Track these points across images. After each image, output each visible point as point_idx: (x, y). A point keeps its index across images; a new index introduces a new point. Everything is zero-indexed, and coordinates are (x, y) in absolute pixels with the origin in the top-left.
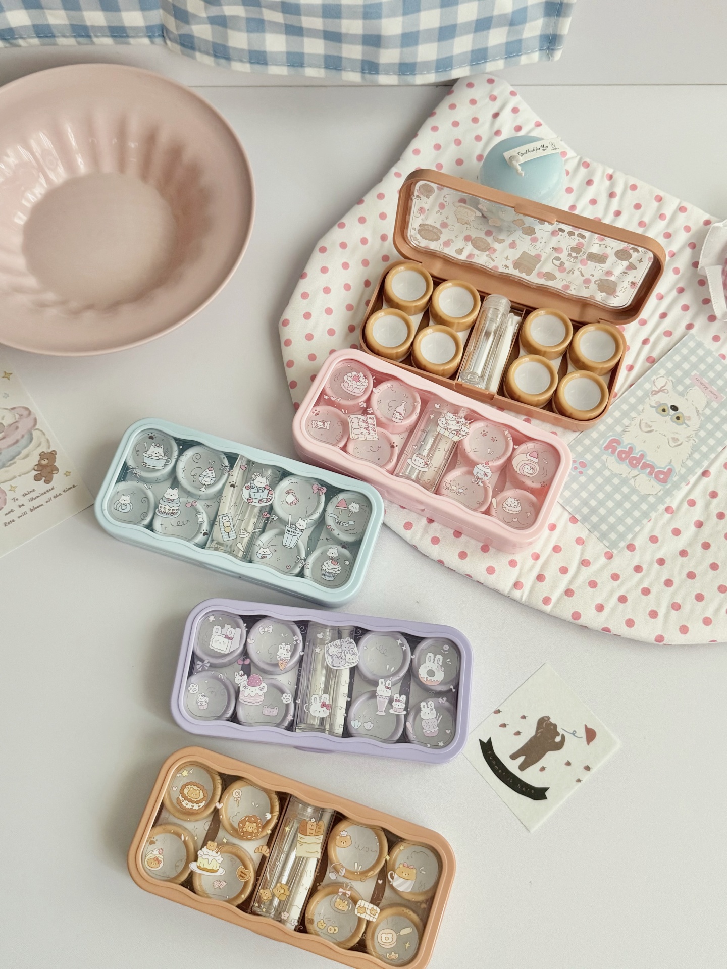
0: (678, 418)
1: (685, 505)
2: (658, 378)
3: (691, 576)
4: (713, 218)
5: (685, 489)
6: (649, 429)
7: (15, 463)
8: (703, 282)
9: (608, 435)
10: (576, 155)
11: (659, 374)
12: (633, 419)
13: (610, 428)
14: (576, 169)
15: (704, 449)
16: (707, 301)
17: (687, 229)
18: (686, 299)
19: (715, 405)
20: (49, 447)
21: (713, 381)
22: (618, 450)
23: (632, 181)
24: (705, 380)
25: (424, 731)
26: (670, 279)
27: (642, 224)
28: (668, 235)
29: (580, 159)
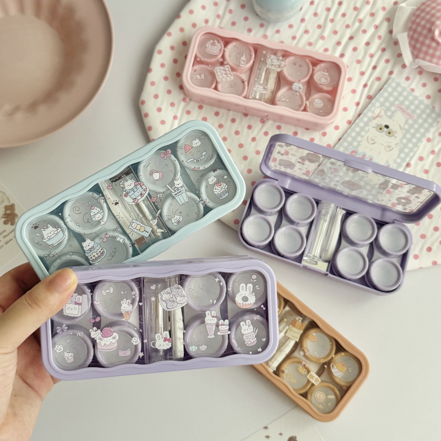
0: (389, 133)
2: (375, 109)
6: (372, 142)
8: (396, 43)
9: (349, 148)
11: (376, 106)
12: (363, 136)
13: (350, 144)
15: (406, 150)
16: (400, 55)
17: (384, 9)
18: (387, 56)
19: (410, 122)
21: (408, 107)
24: (404, 107)
25: (246, 343)
26: (376, 44)
27: (355, 9)
28: (372, 15)
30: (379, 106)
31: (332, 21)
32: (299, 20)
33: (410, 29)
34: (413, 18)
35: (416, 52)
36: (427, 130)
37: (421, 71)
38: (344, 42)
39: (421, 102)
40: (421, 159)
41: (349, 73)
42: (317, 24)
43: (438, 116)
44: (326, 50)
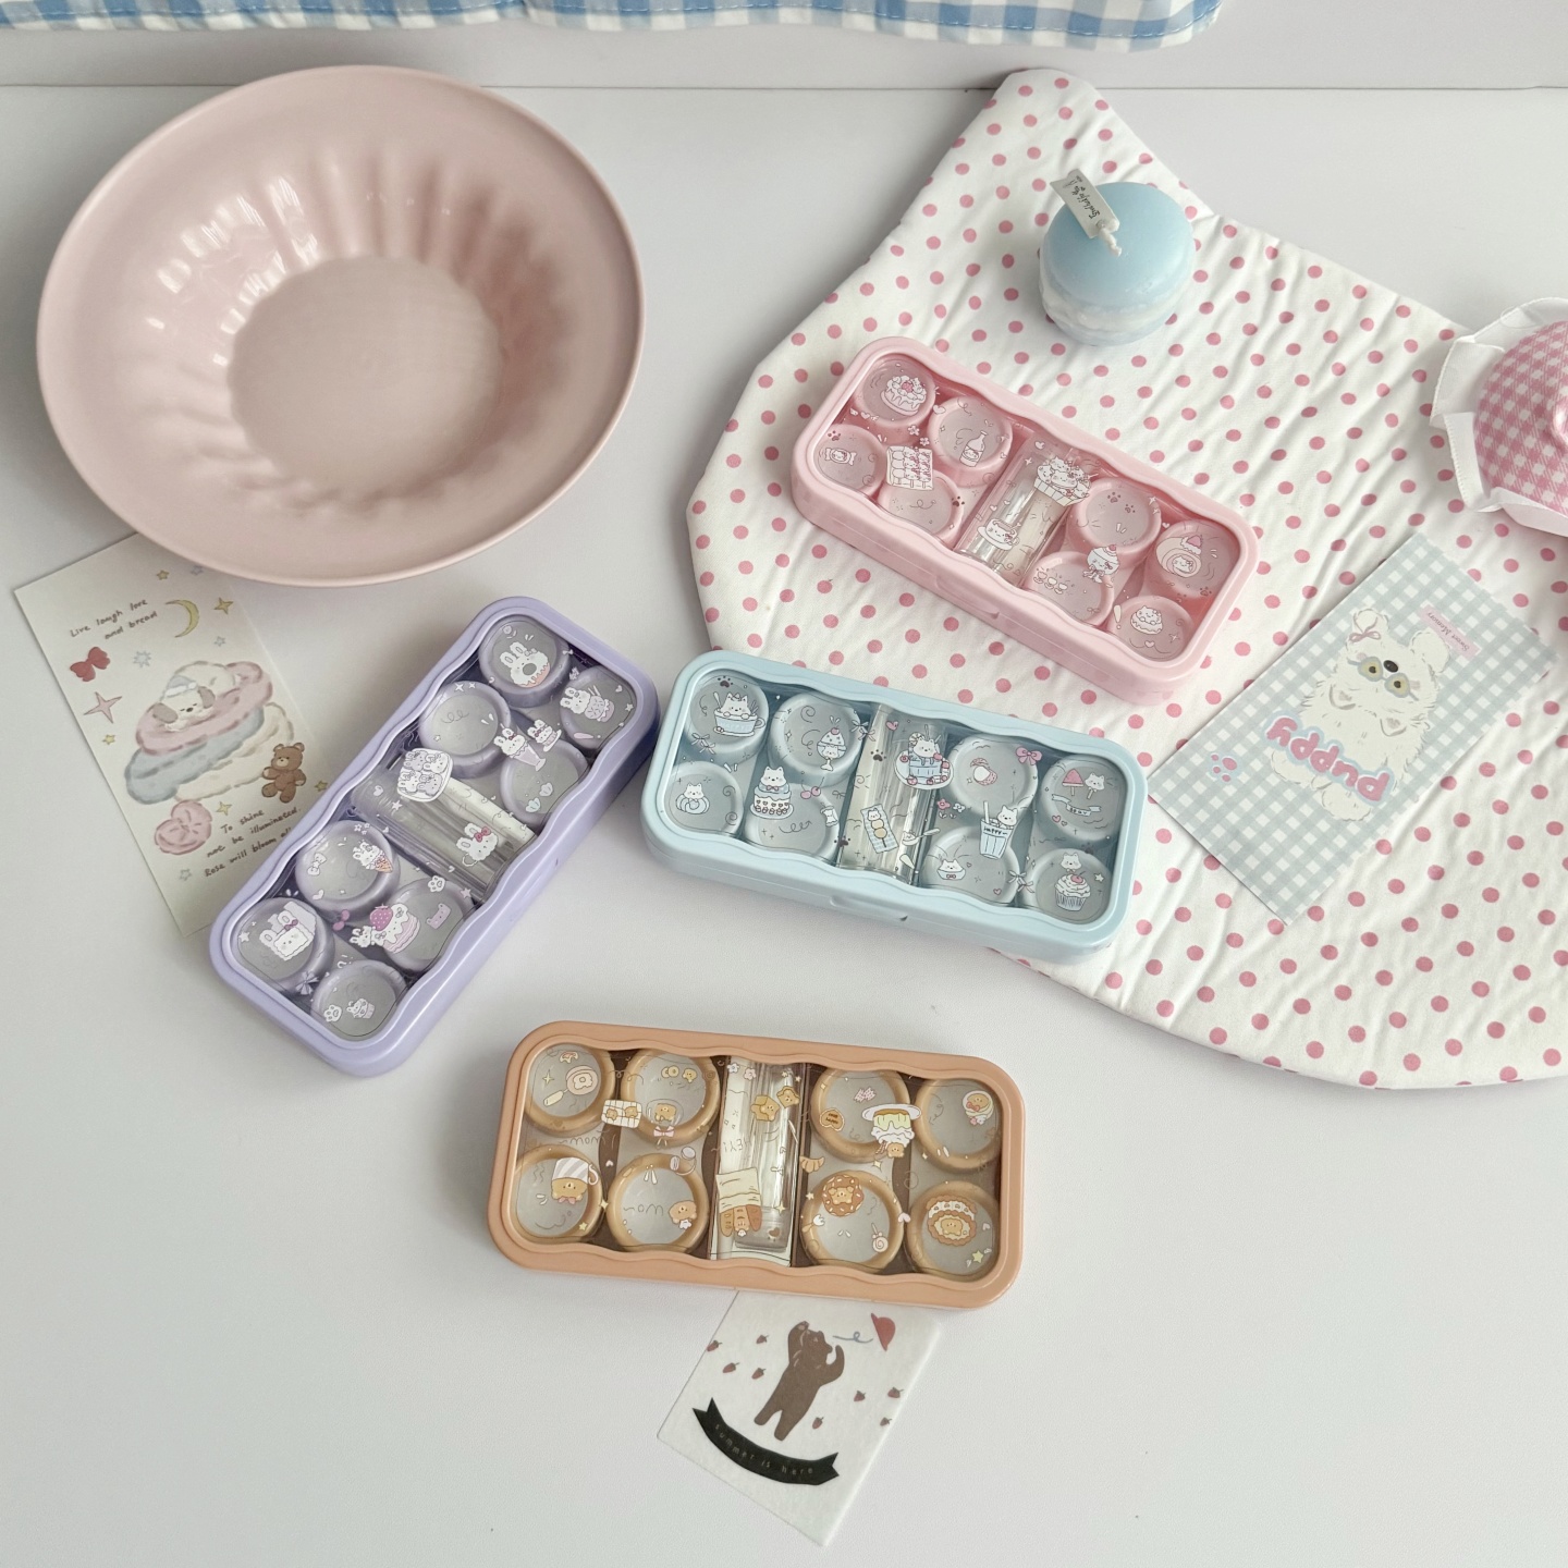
0: (1398, 684)
1: (1412, 839)
2: (1361, 612)
3: (1424, 965)
4: (1456, 327)
5: (1412, 809)
6: (1346, 703)
7: (230, 762)
8: (1439, 441)
9: (1274, 712)
10: (1210, 213)
11: (1365, 605)
12: (1317, 684)
13: (1278, 699)
14: (1214, 238)
15: (1445, 740)
16: (1447, 475)
17: (1411, 346)
18: (1408, 472)
19: (1463, 661)
20: (292, 736)
21: (1458, 620)
22: (1292, 739)
23: (1313, 259)
24: (1445, 618)
26: (1380, 435)
27: (1329, 336)
28: (1377, 357)
29: (1221, 221)
30: (1374, 606)
31: (1259, 360)
32: (1165, 348)
33: (1484, 405)
34: (1496, 377)
35: (1493, 470)
36: (1511, 691)
37: (1504, 524)
38: (1286, 420)
39: (1499, 611)
40: (1487, 770)
41: (1293, 503)
42: (1214, 365)
43: (1548, 655)
44: (1233, 435)
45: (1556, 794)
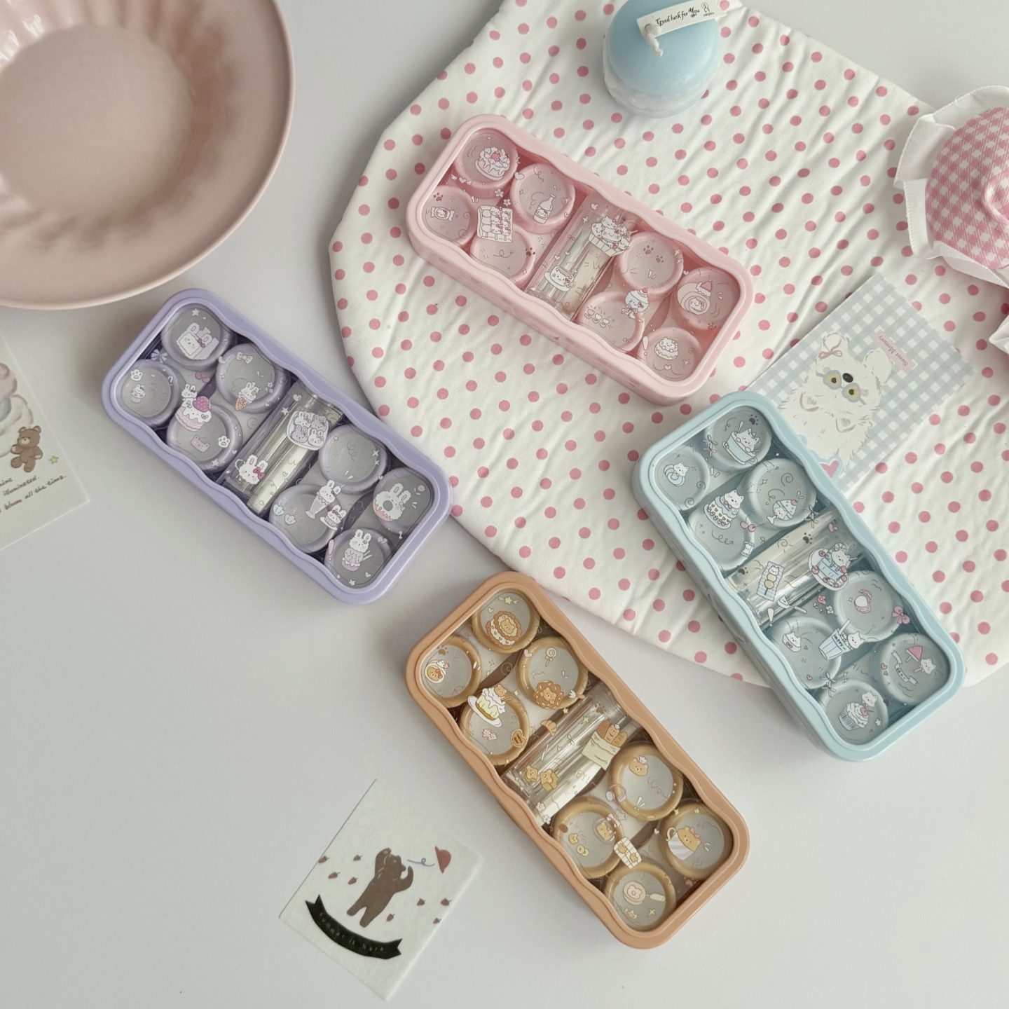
0: (852, 392)
2: (829, 335)
4: (922, 105)
6: (812, 406)
8: (899, 198)
11: (832, 330)
14: (741, 27)
15: (883, 435)
16: (902, 226)
17: (886, 120)
18: (874, 223)
19: (902, 374)
21: (902, 342)
23: (816, 47)
24: (892, 340)
26: (856, 192)
27: (824, 110)
28: (858, 129)
29: (747, 12)
30: (838, 331)
31: (769, 129)
32: (697, 118)
33: (935, 173)
34: (945, 151)
35: (937, 226)
36: (936, 398)
37: (942, 268)
38: (785, 179)
39: (933, 335)
40: (911, 458)
41: (785, 247)
42: (735, 133)
43: (967, 370)
44: (745, 191)
45: (959, 480)
